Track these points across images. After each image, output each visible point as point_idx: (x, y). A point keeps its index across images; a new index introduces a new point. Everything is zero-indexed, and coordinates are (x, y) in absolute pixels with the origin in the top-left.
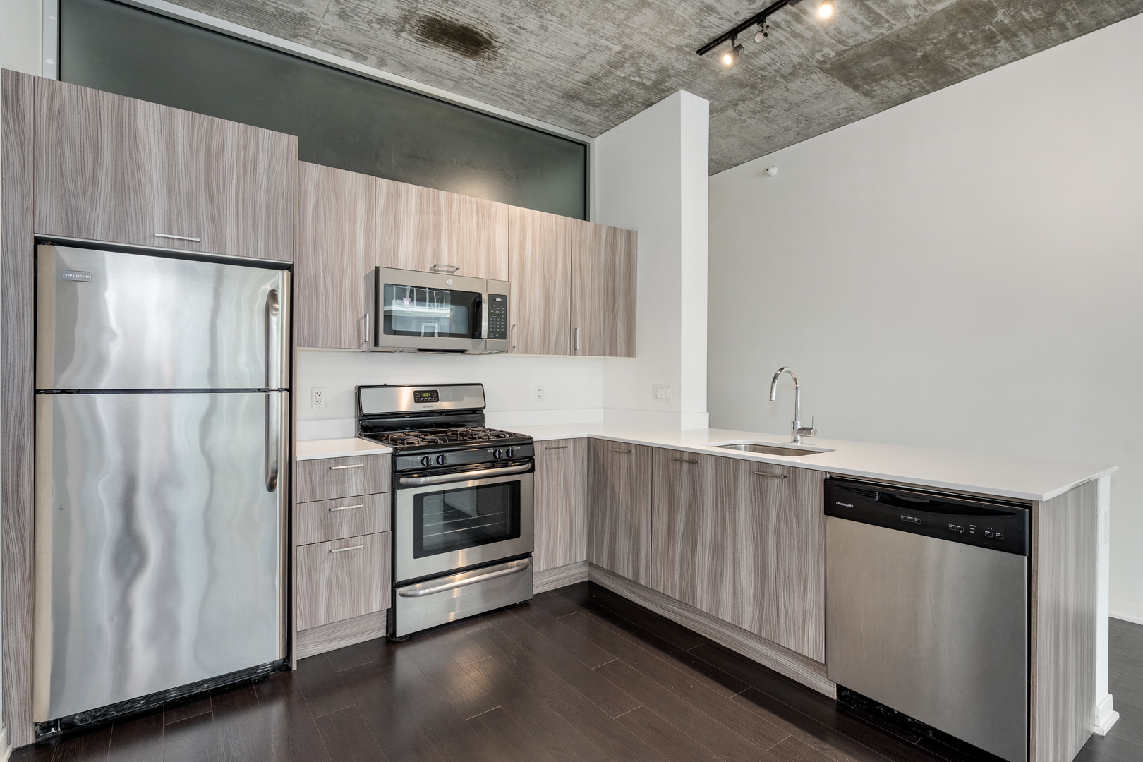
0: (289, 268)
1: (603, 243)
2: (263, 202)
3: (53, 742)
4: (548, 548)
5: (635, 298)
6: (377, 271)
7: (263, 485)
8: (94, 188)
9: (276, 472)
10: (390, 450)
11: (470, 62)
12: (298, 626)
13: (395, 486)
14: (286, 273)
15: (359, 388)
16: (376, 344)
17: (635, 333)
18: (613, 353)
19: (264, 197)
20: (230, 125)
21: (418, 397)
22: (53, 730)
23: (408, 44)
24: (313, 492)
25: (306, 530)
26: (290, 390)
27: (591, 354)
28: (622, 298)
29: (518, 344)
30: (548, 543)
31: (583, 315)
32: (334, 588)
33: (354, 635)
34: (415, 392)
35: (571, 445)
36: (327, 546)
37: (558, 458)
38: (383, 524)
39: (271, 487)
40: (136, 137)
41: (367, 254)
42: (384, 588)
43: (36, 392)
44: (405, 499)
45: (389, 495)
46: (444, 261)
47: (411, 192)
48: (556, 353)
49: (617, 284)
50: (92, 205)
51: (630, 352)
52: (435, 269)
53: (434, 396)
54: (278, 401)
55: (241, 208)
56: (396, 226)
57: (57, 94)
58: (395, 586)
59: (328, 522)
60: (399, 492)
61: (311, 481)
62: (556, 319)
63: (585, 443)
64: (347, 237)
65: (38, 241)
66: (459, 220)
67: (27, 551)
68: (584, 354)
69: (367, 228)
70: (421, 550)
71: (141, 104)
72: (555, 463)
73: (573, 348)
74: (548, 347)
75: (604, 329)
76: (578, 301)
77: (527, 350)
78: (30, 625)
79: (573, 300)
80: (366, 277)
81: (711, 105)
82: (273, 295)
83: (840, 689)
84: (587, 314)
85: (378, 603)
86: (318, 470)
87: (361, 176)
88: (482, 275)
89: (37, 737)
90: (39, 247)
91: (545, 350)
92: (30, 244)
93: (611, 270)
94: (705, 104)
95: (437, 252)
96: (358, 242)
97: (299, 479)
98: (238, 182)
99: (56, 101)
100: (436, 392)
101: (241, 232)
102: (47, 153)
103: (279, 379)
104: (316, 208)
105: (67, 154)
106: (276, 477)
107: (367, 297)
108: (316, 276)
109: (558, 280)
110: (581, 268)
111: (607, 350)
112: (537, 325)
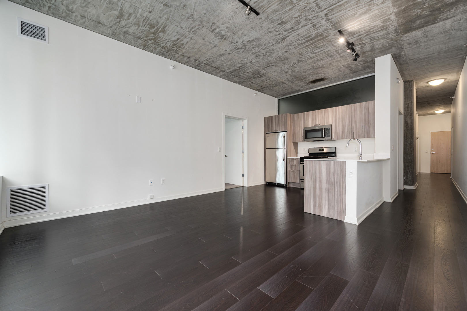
0: (287, 131)
5: (375, 120)
6: (305, 128)
12: (288, 181)
13: (300, 163)
15: (309, 148)
16: (304, 141)
18: (369, 137)
19: (284, 123)
21: (320, 150)
23: (313, 85)
26: (287, 148)
29: (335, 137)
32: (292, 177)
33: (297, 186)
36: (291, 171)
38: (299, 169)
39: (284, 161)
42: (299, 179)
45: (300, 165)
48: (347, 139)
49: (370, 117)
52: (315, 125)
53: (323, 150)
55: (282, 125)
56: (308, 120)
59: (291, 167)
62: (346, 131)
64: (300, 124)
66: (320, 114)
69: (303, 121)
75: (364, 131)
76: (354, 125)
77: (338, 139)
79: (352, 125)
80: (303, 130)
82: (284, 136)
84: (357, 128)
85: (298, 181)
87: (302, 113)
91: (344, 138)
95: (316, 122)
96: (302, 124)
98: (281, 122)
101: (282, 128)
103: (284, 146)
104: (296, 120)
107: (304, 133)
109: (347, 120)
110: (355, 116)
111: (366, 136)
112: (340, 133)
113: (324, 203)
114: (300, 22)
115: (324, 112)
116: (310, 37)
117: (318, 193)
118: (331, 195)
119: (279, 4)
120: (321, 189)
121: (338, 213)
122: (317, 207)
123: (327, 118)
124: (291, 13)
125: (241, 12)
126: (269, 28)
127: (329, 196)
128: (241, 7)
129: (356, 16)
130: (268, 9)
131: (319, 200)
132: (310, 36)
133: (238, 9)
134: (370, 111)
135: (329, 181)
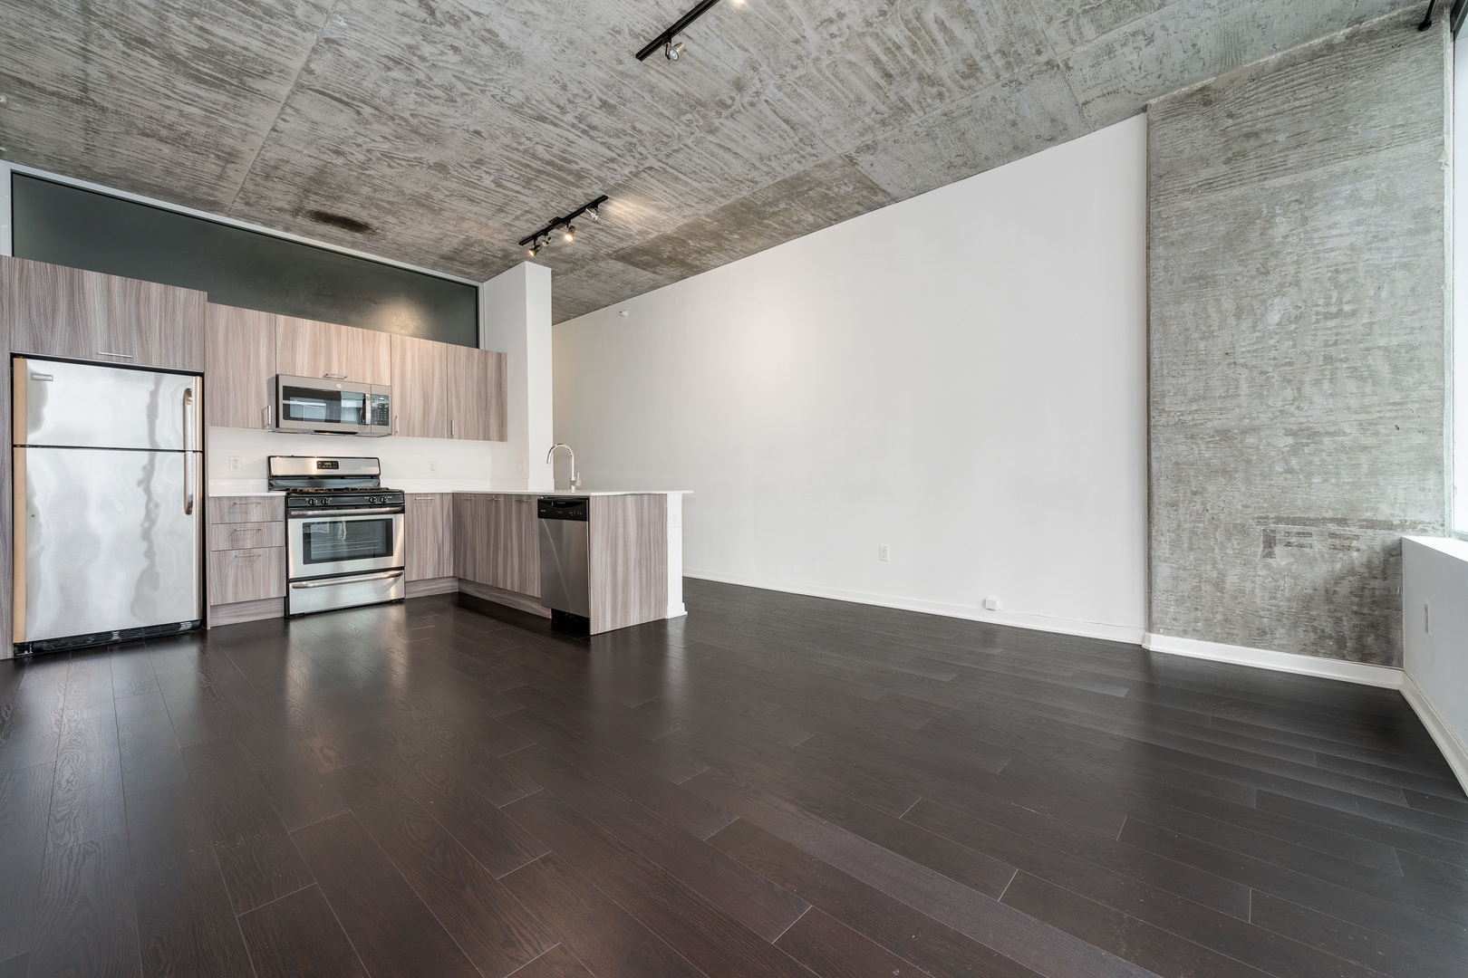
0: (202, 375)
1: (476, 361)
2: (180, 334)
3: (26, 659)
4: (419, 566)
5: (506, 400)
6: (277, 377)
7: (183, 510)
8: (53, 322)
9: (192, 503)
10: (284, 493)
11: (357, 235)
12: (211, 601)
13: (287, 516)
14: (199, 378)
15: (269, 458)
16: (277, 426)
17: (506, 424)
18: (486, 437)
19: (181, 330)
20: (154, 285)
21: (321, 465)
22: (26, 652)
24: (222, 517)
25: (217, 540)
26: (203, 452)
27: (467, 438)
28: (493, 400)
29: (400, 428)
30: (419, 562)
31: (459, 411)
32: (240, 581)
33: (257, 614)
34: (318, 462)
35: (438, 497)
36: (234, 553)
37: (427, 506)
38: (279, 541)
39: (189, 512)
40: (83, 293)
41: (269, 366)
42: (280, 582)
43: (13, 446)
44: (296, 526)
45: (284, 523)
46: (335, 370)
47: (306, 326)
48: (434, 436)
49: (489, 391)
50: (52, 334)
51: (502, 437)
52: (326, 376)
53: (335, 465)
54: (194, 460)
55: (163, 337)
56: (293, 348)
57: (25, 267)
58: (288, 581)
59: (234, 537)
60: (290, 521)
61: (221, 511)
62: (434, 414)
63: (450, 496)
64: (252, 354)
65: (13, 356)
66: (347, 343)
67: (8, 542)
68: (460, 438)
69: (269, 347)
70: (308, 559)
71: (87, 273)
72: (424, 509)
73: (450, 434)
74: (426, 431)
75: (478, 421)
76: (454, 402)
77: (409, 433)
78: (10, 586)
79: (449, 401)
80: (269, 381)
81: (552, 272)
82: (188, 392)
83: (553, 610)
84: (462, 410)
85: (275, 591)
86: (226, 504)
87: (264, 314)
88: (368, 381)
89: (15, 655)
90: (15, 359)
91: (425, 433)
92: (8, 357)
93: (484, 379)
94: (548, 270)
95: (329, 365)
96: (261, 357)
97: (211, 508)
98: (160, 321)
99: (25, 272)
100: (337, 462)
101: (164, 352)
102: (19, 303)
103: (194, 443)
104: (227, 334)
105: (33, 304)
106: (192, 506)
107: (269, 394)
108: (227, 380)
109: (435, 386)
110: (455, 378)
111: (481, 436)
112: (417, 416)
113: (632, 597)
114: (619, 137)
115: (363, 339)
116: (567, 163)
117: (620, 574)
118: (644, 571)
119: (677, 94)
120: (626, 562)
121: (656, 606)
122: (619, 611)
123: (375, 361)
124: (648, 118)
125: (643, 15)
126: (579, 82)
127: (641, 576)
128: (664, 15)
129: (653, 203)
130: (657, 75)
131: (624, 592)
132: (569, 162)
133: (656, 7)
134: (489, 376)
135: (641, 539)
